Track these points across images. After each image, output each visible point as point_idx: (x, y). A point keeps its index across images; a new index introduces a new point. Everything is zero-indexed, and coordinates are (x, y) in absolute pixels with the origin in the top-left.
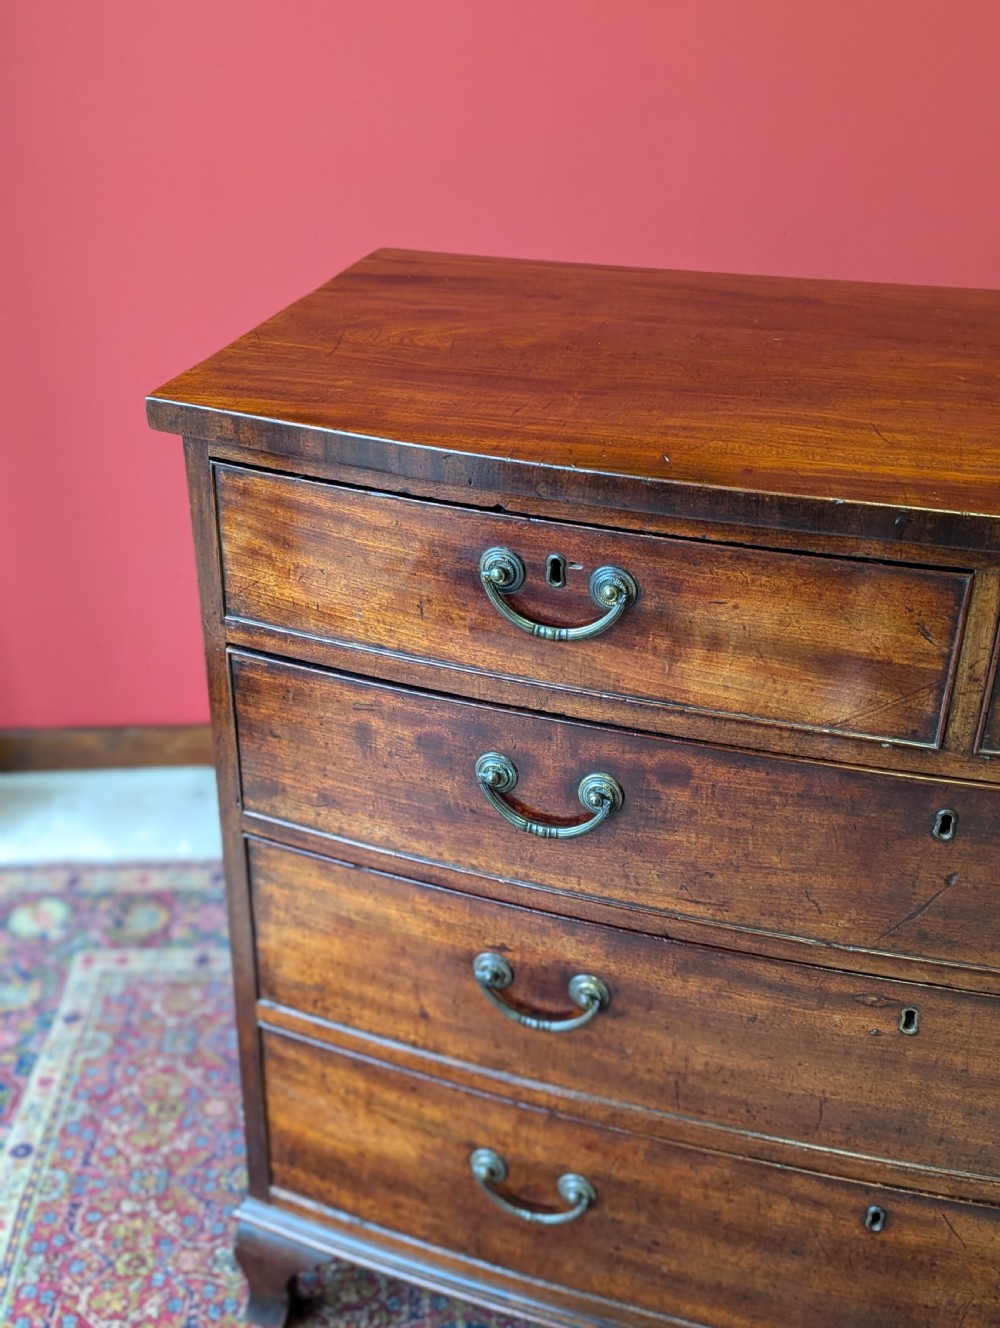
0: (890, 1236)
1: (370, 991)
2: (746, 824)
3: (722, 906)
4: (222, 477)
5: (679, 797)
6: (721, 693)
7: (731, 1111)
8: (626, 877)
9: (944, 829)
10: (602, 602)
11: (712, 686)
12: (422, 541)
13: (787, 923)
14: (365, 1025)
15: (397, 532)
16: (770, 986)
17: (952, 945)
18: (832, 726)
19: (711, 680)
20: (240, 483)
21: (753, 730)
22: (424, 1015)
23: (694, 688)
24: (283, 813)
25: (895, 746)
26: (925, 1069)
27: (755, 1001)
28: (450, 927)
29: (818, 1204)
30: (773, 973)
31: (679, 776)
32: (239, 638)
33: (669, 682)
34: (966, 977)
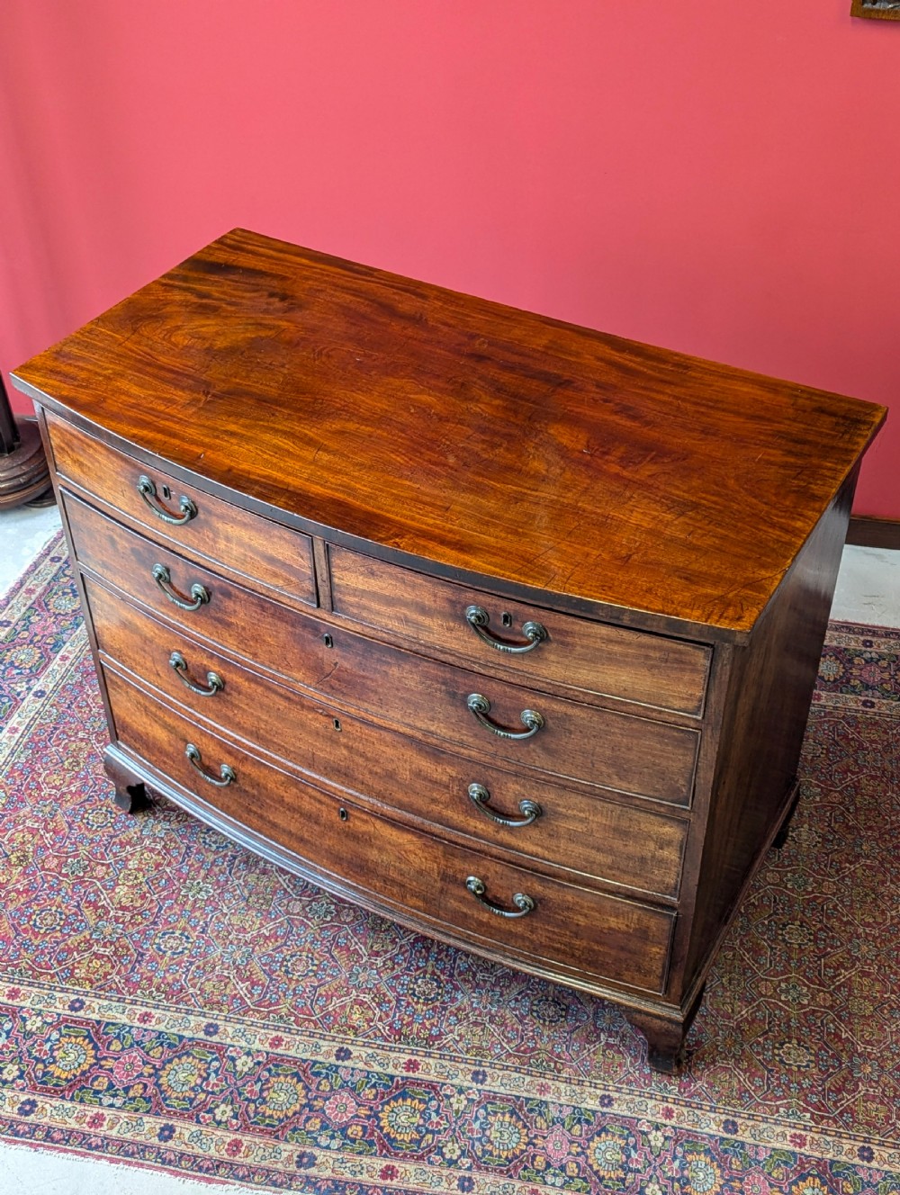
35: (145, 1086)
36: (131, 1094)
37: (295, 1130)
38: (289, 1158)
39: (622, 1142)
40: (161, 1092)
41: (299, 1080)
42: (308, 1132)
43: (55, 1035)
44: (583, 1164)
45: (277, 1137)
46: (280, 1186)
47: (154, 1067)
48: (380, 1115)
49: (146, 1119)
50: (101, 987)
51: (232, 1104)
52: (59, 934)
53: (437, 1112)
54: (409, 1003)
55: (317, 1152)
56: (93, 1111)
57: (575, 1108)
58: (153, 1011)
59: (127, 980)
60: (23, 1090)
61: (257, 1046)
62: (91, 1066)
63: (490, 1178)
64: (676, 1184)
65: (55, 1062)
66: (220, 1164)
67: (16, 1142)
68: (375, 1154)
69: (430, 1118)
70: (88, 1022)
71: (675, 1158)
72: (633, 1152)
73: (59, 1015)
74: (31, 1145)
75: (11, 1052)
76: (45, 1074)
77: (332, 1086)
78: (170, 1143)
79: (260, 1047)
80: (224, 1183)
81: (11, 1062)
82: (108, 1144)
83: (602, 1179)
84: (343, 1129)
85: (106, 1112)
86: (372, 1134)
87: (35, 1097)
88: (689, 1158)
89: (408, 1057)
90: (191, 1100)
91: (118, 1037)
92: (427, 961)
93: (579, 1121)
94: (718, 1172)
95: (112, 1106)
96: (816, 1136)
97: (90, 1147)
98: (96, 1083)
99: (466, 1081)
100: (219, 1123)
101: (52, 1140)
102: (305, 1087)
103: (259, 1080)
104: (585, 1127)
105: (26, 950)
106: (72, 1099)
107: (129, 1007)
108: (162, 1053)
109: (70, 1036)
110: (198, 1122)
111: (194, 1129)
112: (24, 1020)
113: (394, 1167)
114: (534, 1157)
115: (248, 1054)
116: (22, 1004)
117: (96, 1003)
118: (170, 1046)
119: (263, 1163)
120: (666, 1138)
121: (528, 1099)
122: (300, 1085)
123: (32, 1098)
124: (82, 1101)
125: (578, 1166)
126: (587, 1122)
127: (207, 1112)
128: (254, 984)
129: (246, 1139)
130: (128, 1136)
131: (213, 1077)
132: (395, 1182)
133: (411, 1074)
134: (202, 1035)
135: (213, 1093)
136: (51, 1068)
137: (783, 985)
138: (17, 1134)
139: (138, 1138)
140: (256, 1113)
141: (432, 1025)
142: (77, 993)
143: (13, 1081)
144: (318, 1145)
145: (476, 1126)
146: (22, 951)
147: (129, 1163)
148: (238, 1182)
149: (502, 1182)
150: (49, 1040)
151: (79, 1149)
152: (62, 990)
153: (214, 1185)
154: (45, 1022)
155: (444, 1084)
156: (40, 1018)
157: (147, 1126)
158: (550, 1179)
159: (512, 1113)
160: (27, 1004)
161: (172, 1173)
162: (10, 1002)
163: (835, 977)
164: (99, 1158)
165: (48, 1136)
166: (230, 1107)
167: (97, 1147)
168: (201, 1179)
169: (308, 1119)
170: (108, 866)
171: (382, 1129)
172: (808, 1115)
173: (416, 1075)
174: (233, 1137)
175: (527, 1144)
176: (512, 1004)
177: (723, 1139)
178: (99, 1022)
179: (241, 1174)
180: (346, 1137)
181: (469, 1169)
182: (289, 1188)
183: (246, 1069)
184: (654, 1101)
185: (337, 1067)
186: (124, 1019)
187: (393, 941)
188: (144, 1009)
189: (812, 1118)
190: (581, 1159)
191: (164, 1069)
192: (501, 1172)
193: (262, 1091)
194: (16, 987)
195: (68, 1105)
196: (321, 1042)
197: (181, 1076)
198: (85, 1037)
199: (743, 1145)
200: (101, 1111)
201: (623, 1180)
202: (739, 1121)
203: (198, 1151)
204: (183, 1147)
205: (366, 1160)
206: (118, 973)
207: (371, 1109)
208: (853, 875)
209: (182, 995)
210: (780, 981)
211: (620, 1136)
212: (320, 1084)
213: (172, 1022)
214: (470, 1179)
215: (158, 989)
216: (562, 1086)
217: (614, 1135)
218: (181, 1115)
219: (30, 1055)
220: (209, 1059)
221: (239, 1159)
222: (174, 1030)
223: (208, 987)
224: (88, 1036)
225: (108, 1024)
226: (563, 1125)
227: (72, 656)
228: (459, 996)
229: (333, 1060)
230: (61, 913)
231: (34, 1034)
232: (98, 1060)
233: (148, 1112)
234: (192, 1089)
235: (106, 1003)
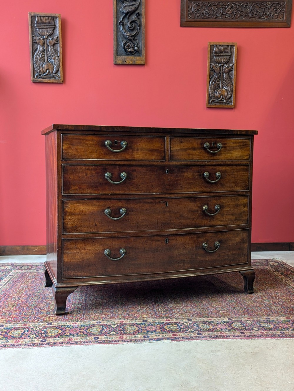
0: (169, 244)
1: (86, 224)
2: (144, 176)
3: (142, 190)
4: (64, 136)
5: (135, 174)
6: (139, 157)
7: (145, 227)
8: (128, 189)
9: (167, 173)
10: (123, 145)
11: (138, 156)
12: (96, 141)
13: (150, 191)
14: (85, 231)
15: (92, 140)
16: (149, 203)
17: (171, 190)
18: (153, 159)
19: (138, 155)
20: (67, 137)
21: (143, 162)
22: (96, 225)
23: (135, 157)
24: (71, 192)
25: (160, 161)
26: (169, 212)
27: (147, 206)
28: (100, 206)
29: (159, 241)
30: (149, 201)
31: (135, 171)
32: (65, 162)
33: (132, 157)
34: (172, 195)
35: (83, 333)
36: (79, 334)
37: (139, 333)
38: (141, 337)
39: (241, 324)
40: (90, 333)
41: (134, 326)
42: (143, 333)
43: (45, 329)
44: (232, 328)
45: (134, 334)
46: (141, 341)
47: (84, 330)
48: (165, 328)
49: (87, 337)
50: (56, 321)
51: (115, 331)
52: (35, 315)
53: (181, 325)
54: (159, 313)
55: (148, 335)
56: (67, 339)
57: (222, 321)
58: (77, 322)
59: (64, 319)
60: (40, 338)
61: (115, 323)
62: (61, 332)
63: (206, 332)
64: (261, 327)
65: (48, 333)
66: (118, 341)
67: (43, 346)
68: (168, 333)
69: (180, 327)
70: (55, 326)
71: (257, 324)
72: (244, 325)
73: (44, 327)
74: (50, 346)
75: (31, 333)
76: (45, 335)
77: (145, 326)
78: (98, 340)
79: (117, 323)
80: (122, 343)
81: (32, 335)
82: (77, 343)
83: (239, 329)
84: (155, 331)
85: (73, 338)
86: (164, 330)
87: (45, 339)
88: (261, 324)
89: (165, 319)
90: (101, 333)
91: (68, 327)
92: (159, 307)
93: (225, 323)
94: (271, 325)
95: (74, 337)
96: (292, 317)
97: (71, 343)
98: (65, 334)
99: (187, 321)
100: (113, 335)
101: (57, 344)
102: (137, 327)
103: (121, 327)
104: (227, 323)
105: (25, 318)
106: (59, 337)
107: (68, 323)
108: (85, 328)
109: (50, 329)
110: (105, 335)
111: (105, 336)
112: (32, 329)
113: (175, 334)
114: (216, 329)
115: (114, 324)
116: (29, 326)
117: (55, 323)
118: (86, 326)
119: (133, 339)
120: (252, 322)
121: (207, 322)
122: (135, 327)
123: (44, 339)
124: (62, 337)
125: (230, 328)
126: (227, 322)
127: (108, 334)
128: (107, 315)
129: (124, 336)
130: (84, 340)
131: (105, 329)
132: (177, 336)
133: (168, 321)
134: (96, 324)
135: (107, 331)
136: (48, 334)
137: (264, 300)
138: (43, 345)
139: (87, 340)
140: (124, 332)
141: (169, 315)
142: (48, 323)
143: (35, 337)
144: (148, 334)
145: (195, 326)
146: (23, 319)
147: (87, 344)
148: (126, 342)
149: (210, 333)
150: (43, 330)
151: (67, 344)
152: (42, 323)
153: (119, 344)
154: (39, 328)
155: (180, 322)
156: (37, 328)
157: (89, 338)
158: (224, 331)
159: (204, 324)
160: (31, 326)
161: (103, 344)
162: (25, 326)
163: (276, 298)
164: (75, 345)
165: (54, 343)
166: (114, 332)
167: (73, 343)
168: (114, 344)
169: (141, 331)
170: (44, 304)
171: (167, 330)
172: (287, 315)
173: (170, 321)
174: (119, 336)
175: (213, 327)
176: (190, 310)
177: (268, 321)
178: (59, 326)
179: (127, 341)
180: (156, 332)
181: (199, 332)
182: (144, 341)
183: (115, 326)
184: (244, 318)
185: (145, 323)
186: (67, 324)
187: (146, 305)
188: (73, 322)
189: (288, 315)
190: (230, 327)
191: (87, 329)
192: (209, 331)
193: (123, 329)
194: (25, 324)
195: (58, 338)
196: (137, 320)
197: (94, 330)
198: (56, 329)
199: (274, 321)
200: (70, 338)
201: (246, 328)
202: (270, 318)
203: (109, 339)
204: (103, 339)
205: (165, 334)
206: (60, 318)
207: (161, 327)
208: (267, 286)
209: (84, 319)
210: (262, 300)
211: (239, 323)
212: (141, 326)
213: (84, 323)
214: (200, 333)
215: (76, 319)
216: (215, 319)
217: (236, 323)
218: (99, 335)
219: (38, 333)
220: (102, 326)
221: (124, 339)
222: (87, 324)
223: (93, 317)
224: (57, 328)
225: (62, 326)
226: (221, 323)
227: (8, 280)
228: (173, 310)
229: (142, 322)
230: (33, 312)
231: (37, 330)
232: (63, 331)
233: (87, 336)
234: (100, 331)
235: (59, 323)
